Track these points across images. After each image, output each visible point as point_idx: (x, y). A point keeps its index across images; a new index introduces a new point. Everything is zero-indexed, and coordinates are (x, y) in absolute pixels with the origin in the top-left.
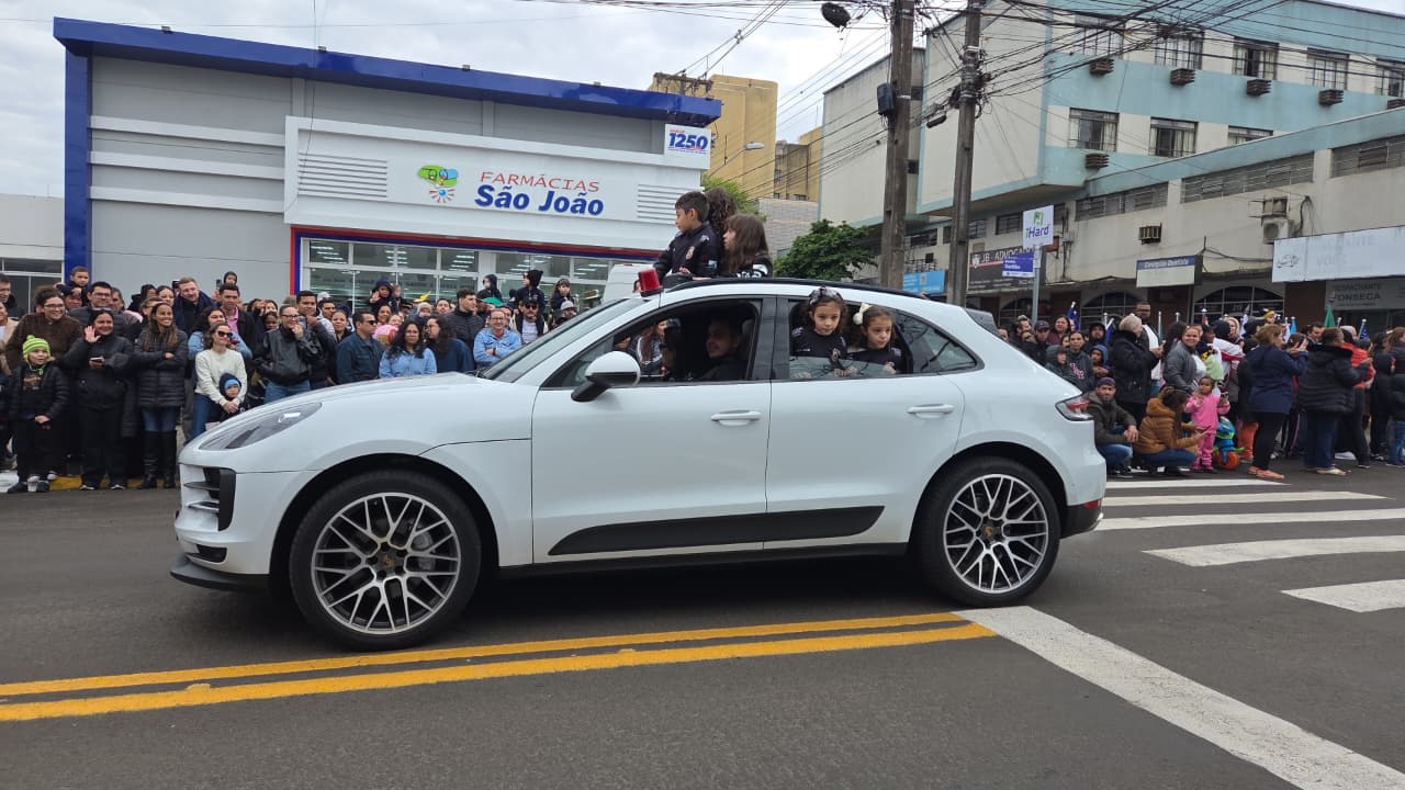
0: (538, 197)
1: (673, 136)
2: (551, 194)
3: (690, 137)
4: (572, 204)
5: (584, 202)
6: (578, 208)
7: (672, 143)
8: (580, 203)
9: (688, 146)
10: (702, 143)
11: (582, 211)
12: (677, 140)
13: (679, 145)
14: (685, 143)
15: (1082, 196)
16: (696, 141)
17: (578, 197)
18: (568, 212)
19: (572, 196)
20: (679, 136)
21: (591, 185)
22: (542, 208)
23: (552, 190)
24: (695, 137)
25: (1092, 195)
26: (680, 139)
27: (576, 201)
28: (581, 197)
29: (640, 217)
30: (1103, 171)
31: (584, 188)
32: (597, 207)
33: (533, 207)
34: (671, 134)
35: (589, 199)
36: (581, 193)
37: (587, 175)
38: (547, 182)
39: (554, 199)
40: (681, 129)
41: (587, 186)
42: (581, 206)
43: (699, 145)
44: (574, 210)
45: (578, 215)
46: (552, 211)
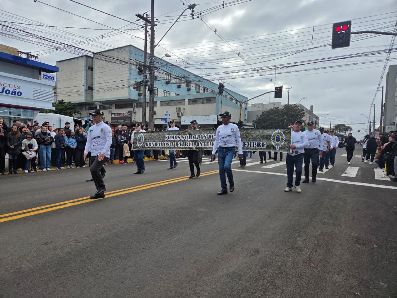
1: (44, 75)
2: (4, 88)
3: (49, 76)
4: (11, 92)
5: (15, 92)
6: (13, 94)
7: (44, 77)
8: (14, 92)
10: (53, 78)
11: (15, 94)
12: (45, 77)
13: (46, 78)
14: (48, 78)
15: (138, 102)
16: (51, 77)
17: (13, 90)
18: (10, 94)
19: (11, 90)
20: (46, 75)
21: (18, 87)
22: (1, 93)
24: (50, 77)
25: (140, 102)
26: (46, 76)
27: (13, 91)
28: (14, 90)
29: (34, 98)
30: (142, 97)
32: (20, 94)
34: (43, 75)
35: (17, 91)
36: (14, 89)
37: (17, 84)
38: (2, 85)
39: (5, 90)
40: (46, 73)
41: (16, 87)
42: (14, 93)
43: (52, 79)
44: (12, 94)
45: (13, 95)
46: (4, 93)
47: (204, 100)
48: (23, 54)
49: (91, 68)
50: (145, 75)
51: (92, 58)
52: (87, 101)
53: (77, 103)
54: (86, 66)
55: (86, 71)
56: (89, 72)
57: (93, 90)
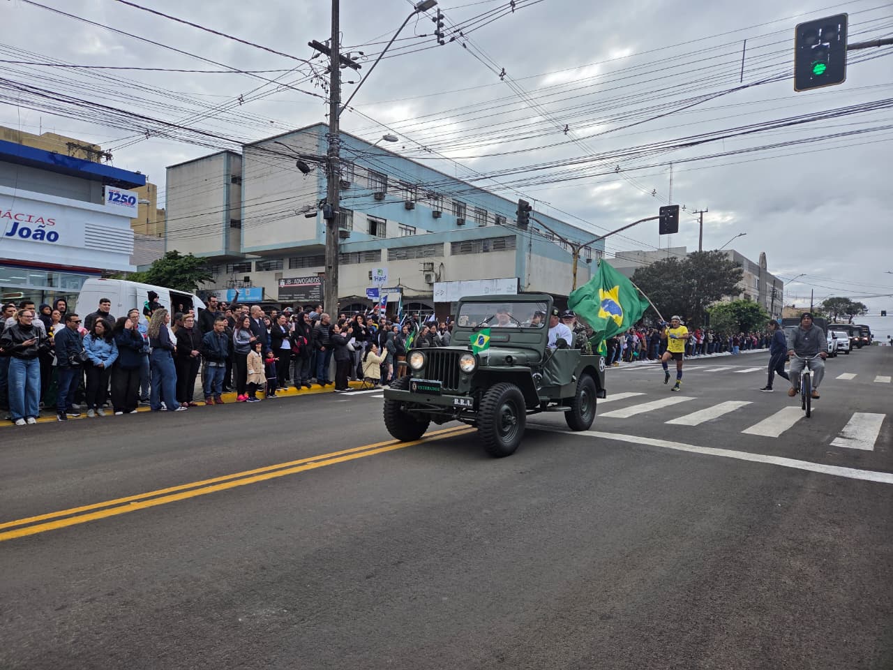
0: (5, 226)
1: (111, 194)
2: (16, 225)
3: (124, 196)
4: (33, 233)
5: (43, 232)
7: (110, 199)
9: (121, 201)
10: (132, 200)
11: (42, 238)
12: (114, 197)
13: (116, 200)
14: (120, 199)
16: (127, 198)
18: (30, 238)
19: (33, 227)
20: (115, 194)
23: (17, 221)
24: (127, 196)
25: (343, 252)
26: (117, 196)
27: (37, 231)
28: (41, 228)
29: (86, 245)
30: (347, 241)
31: (43, 222)
35: (47, 230)
37: (47, 214)
38: (13, 216)
41: (46, 222)
43: (129, 201)
44: (35, 237)
45: (38, 241)
46: (17, 236)
48: (80, 150)
49: (237, 180)
51: (240, 156)
52: (228, 254)
53: (207, 258)
54: (227, 175)
55: (228, 185)
56: (234, 187)
57: (242, 228)
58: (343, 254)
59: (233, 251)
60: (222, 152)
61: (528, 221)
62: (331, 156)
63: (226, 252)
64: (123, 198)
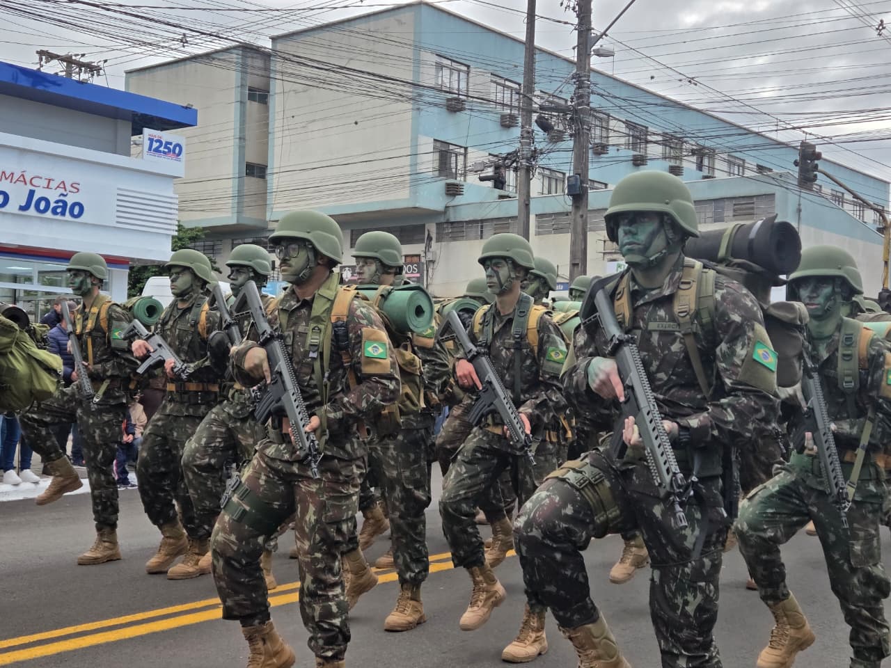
0: (18, 196)
1: (151, 140)
2: (32, 193)
3: (168, 143)
4: (52, 205)
5: (65, 203)
6: (59, 210)
7: (150, 149)
8: (61, 204)
9: (164, 153)
10: (177, 150)
11: (63, 214)
12: (155, 145)
13: (157, 150)
14: (162, 149)
15: (442, 220)
16: (171, 147)
17: (58, 198)
18: (49, 214)
19: (53, 196)
20: (157, 141)
21: (72, 186)
22: (22, 208)
23: (33, 188)
24: (171, 144)
25: (452, 220)
26: (158, 144)
27: (57, 202)
28: (62, 198)
29: (118, 222)
30: (458, 200)
31: (65, 188)
32: (78, 210)
33: (12, 207)
34: (150, 139)
35: (70, 200)
36: (62, 195)
37: (69, 175)
38: (28, 180)
39: (36, 198)
40: (156, 133)
41: (69, 188)
42: (62, 208)
43: (174, 152)
44: (54, 212)
45: (58, 217)
46: (32, 211)
47: (723, 208)
48: (55, 62)
49: (260, 95)
50: (528, 133)
51: (266, 56)
52: (242, 222)
53: (204, 229)
54: (242, 86)
55: (242, 102)
56: (254, 107)
57: (268, 178)
58: (452, 223)
59: (250, 217)
60: (235, 48)
61: (816, 176)
62: (579, 104)
63: (238, 220)
64: (166, 147)
